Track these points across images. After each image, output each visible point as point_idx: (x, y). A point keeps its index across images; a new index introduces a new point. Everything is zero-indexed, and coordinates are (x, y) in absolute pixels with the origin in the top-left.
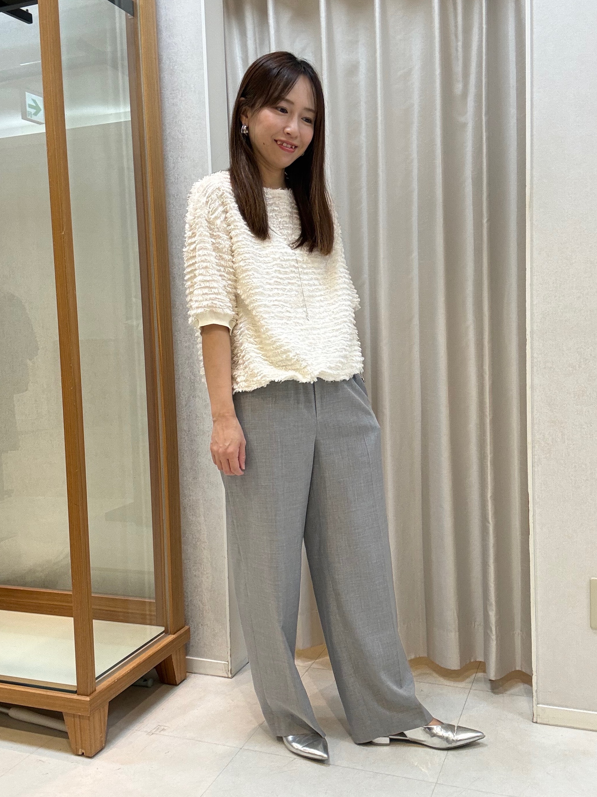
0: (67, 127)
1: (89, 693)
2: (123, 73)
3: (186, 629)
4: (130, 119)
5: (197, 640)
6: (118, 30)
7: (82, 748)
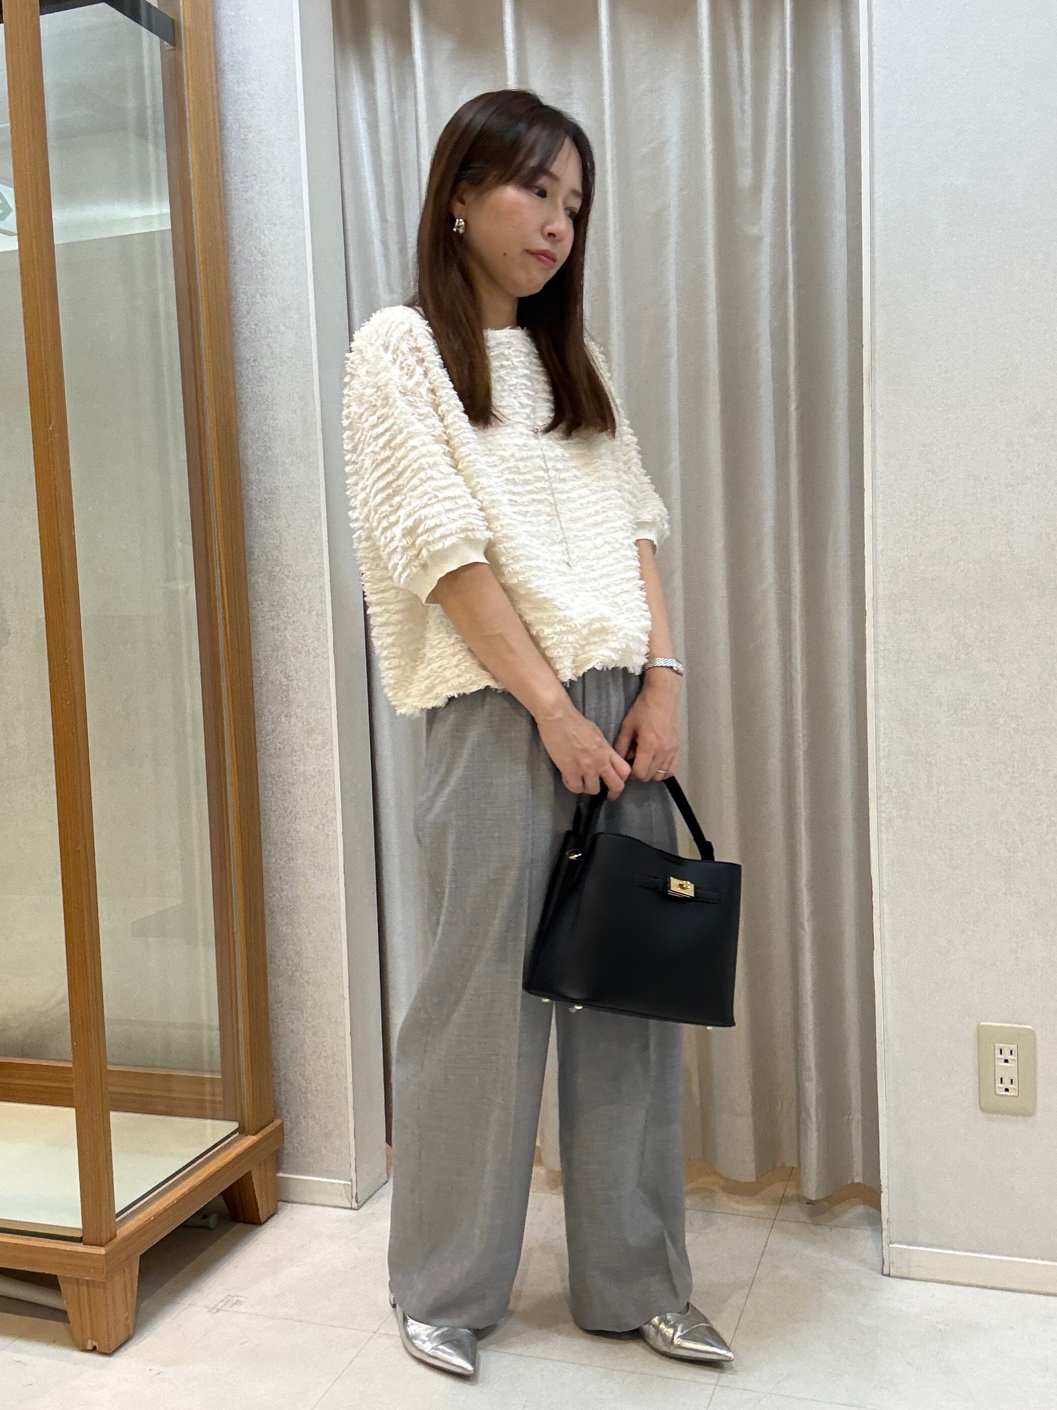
0: (57, 241)
1: (104, 1241)
2: (156, 146)
3: (277, 1125)
4: (169, 227)
5: (296, 1145)
6: (147, 71)
7: (93, 1338)
